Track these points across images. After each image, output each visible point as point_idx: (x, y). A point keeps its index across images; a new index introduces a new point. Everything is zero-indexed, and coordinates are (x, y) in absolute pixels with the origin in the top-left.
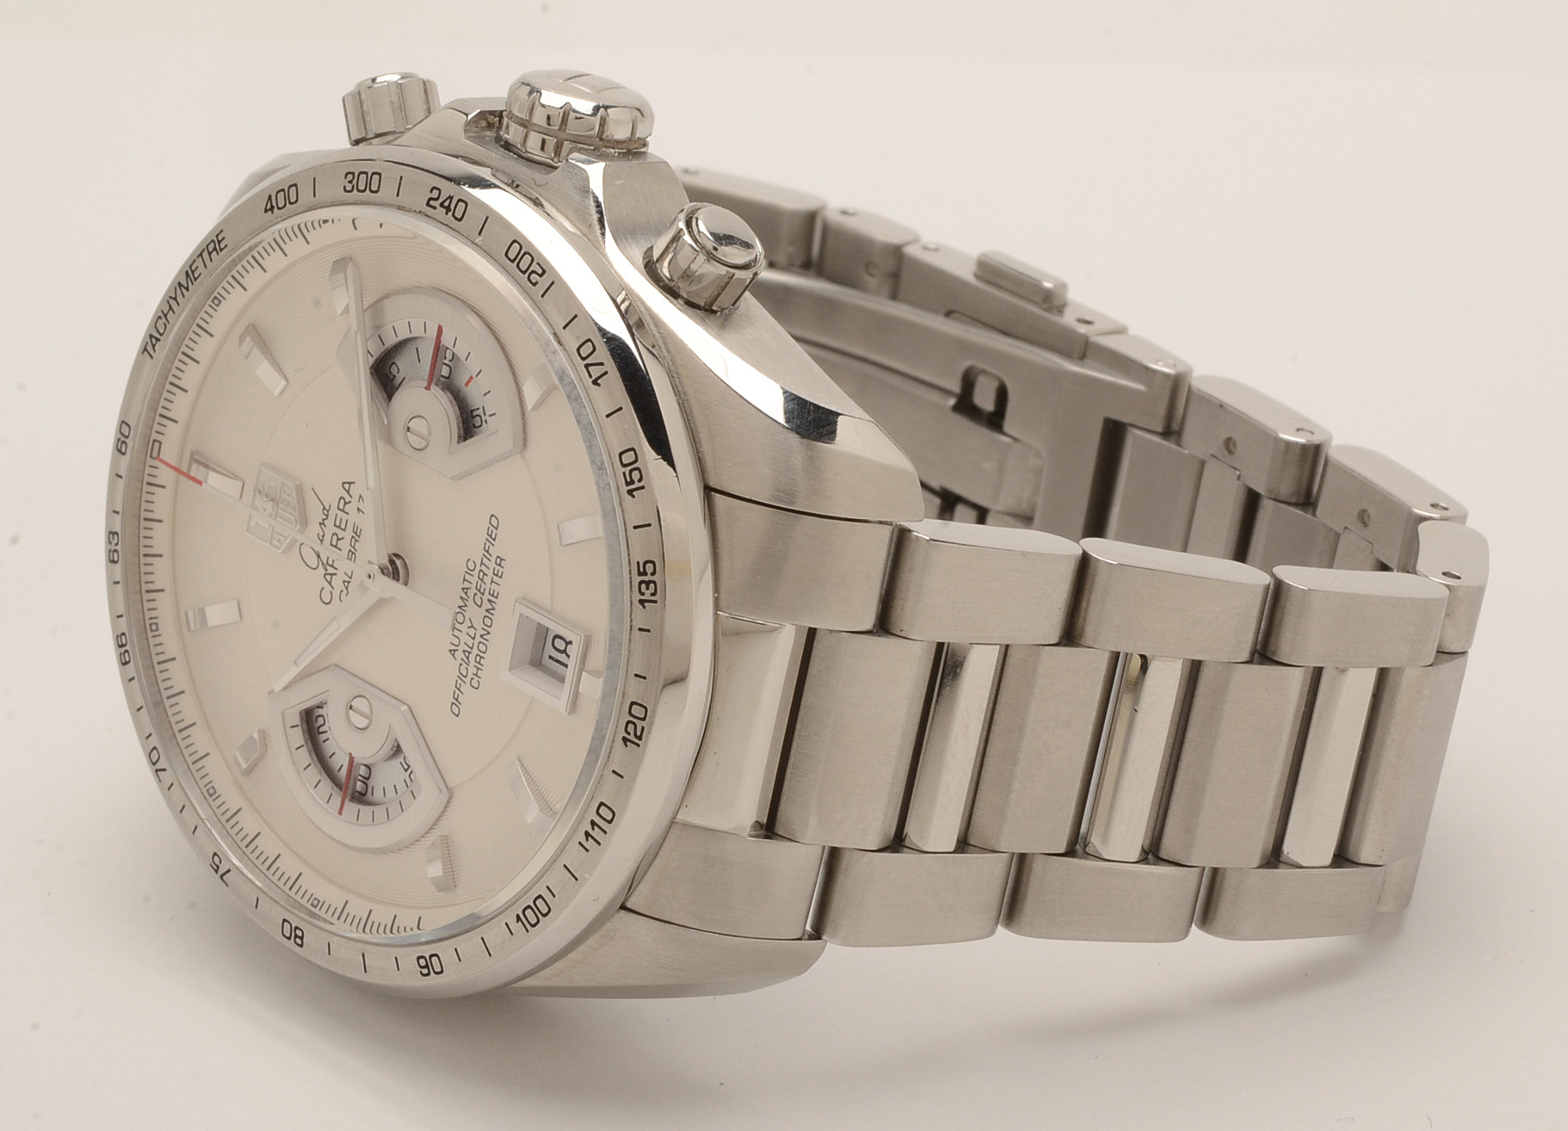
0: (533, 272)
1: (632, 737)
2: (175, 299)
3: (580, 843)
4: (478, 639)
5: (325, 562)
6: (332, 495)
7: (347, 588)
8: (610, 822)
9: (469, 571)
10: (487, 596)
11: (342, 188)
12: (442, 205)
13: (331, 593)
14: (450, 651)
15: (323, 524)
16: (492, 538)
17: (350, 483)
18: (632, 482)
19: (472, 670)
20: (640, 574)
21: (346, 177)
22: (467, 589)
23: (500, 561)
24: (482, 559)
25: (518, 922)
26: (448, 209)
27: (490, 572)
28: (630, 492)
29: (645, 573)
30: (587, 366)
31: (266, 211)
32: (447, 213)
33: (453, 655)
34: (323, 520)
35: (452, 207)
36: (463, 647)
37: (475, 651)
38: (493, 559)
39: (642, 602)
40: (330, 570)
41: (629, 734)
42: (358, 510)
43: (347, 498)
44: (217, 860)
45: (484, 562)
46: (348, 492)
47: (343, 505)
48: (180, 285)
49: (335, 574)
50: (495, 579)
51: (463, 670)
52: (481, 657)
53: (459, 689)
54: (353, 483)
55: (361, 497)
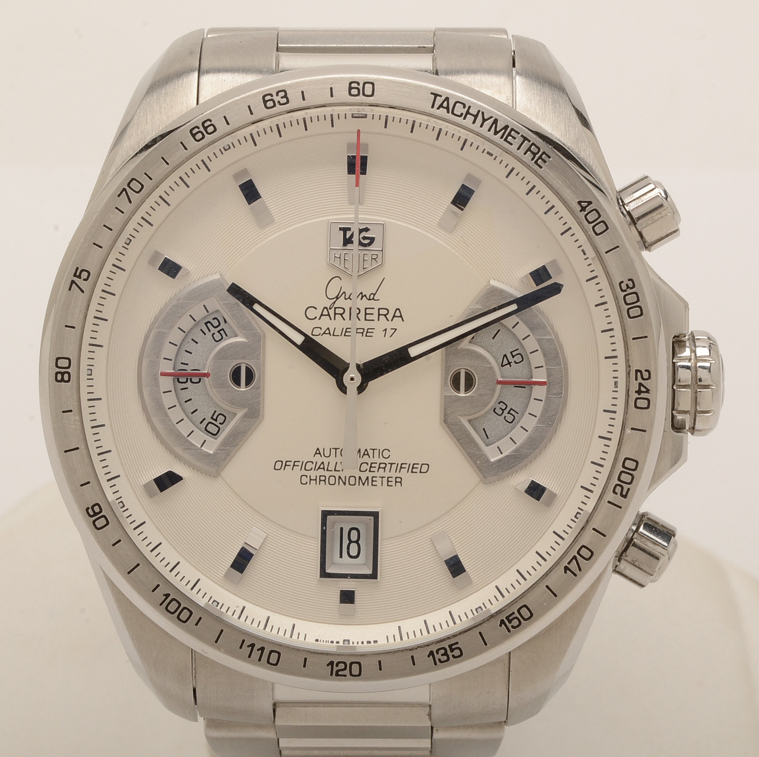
0: (622, 488)
1: (335, 669)
2: (484, 120)
3: (243, 641)
4: (337, 474)
5: (335, 306)
6: (386, 300)
7: (324, 333)
8: (268, 662)
9: (381, 453)
10: (370, 475)
11: (621, 279)
12: (640, 385)
13: (316, 318)
14: (318, 449)
15: (362, 297)
16: (413, 468)
17: (401, 316)
18: (510, 622)
19: (313, 474)
20: (450, 646)
21: (629, 280)
22: (368, 454)
23: (398, 481)
24: (395, 464)
25: (164, 595)
26: (639, 392)
27: (387, 474)
28: (502, 622)
29: (452, 650)
30: (575, 557)
31: (580, 203)
32: (636, 392)
33: (316, 453)
34: (365, 296)
35: (642, 395)
36: (326, 461)
37: (327, 474)
38: (398, 474)
39: (431, 653)
40: (332, 312)
41: (337, 665)
42: (386, 330)
43: (390, 316)
44: (84, 275)
45: (393, 465)
46: (394, 316)
47: (383, 313)
48: (496, 121)
49: (331, 319)
50: (385, 480)
51: (309, 466)
52: (325, 481)
53: (294, 465)
54: (403, 320)
55: (396, 329)
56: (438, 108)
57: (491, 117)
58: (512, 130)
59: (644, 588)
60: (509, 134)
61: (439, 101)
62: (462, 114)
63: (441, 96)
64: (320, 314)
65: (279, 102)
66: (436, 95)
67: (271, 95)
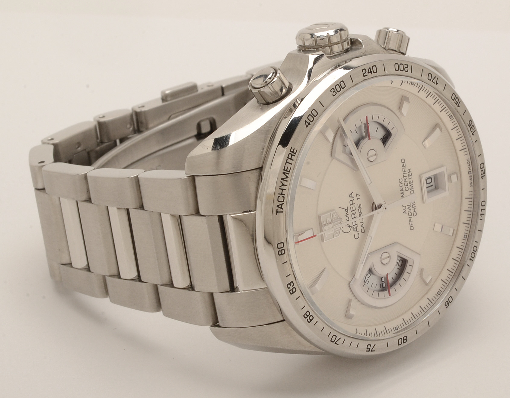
0: (405, 68)
1: (483, 175)
2: (283, 185)
5: (352, 226)
6: (346, 203)
7: (363, 227)
8: (485, 205)
9: (401, 183)
10: (409, 185)
11: (332, 96)
12: (368, 73)
13: (358, 233)
14: (404, 213)
15: (347, 215)
16: (404, 166)
17: (351, 194)
19: (413, 211)
20: (469, 126)
21: (331, 92)
22: (402, 189)
23: (409, 171)
25: (470, 261)
26: (371, 72)
27: (407, 177)
28: (458, 106)
30: (432, 81)
31: (307, 127)
32: (371, 74)
33: (405, 213)
34: (347, 213)
35: (372, 70)
36: (407, 207)
38: (407, 172)
40: (355, 227)
42: (357, 199)
43: (352, 199)
44: (369, 347)
45: (404, 176)
46: (352, 197)
47: (352, 203)
48: (282, 179)
49: (357, 226)
50: (410, 177)
51: (410, 214)
52: (414, 205)
53: (411, 221)
54: (353, 192)
55: (357, 194)
56: (283, 209)
57: (281, 182)
58: (284, 170)
59: (410, 37)
60: (287, 171)
61: (279, 210)
62: (283, 197)
63: (277, 210)
64: (356, 232)
65: (292, 286)
66: (277, 212)
67: (290, 290)
